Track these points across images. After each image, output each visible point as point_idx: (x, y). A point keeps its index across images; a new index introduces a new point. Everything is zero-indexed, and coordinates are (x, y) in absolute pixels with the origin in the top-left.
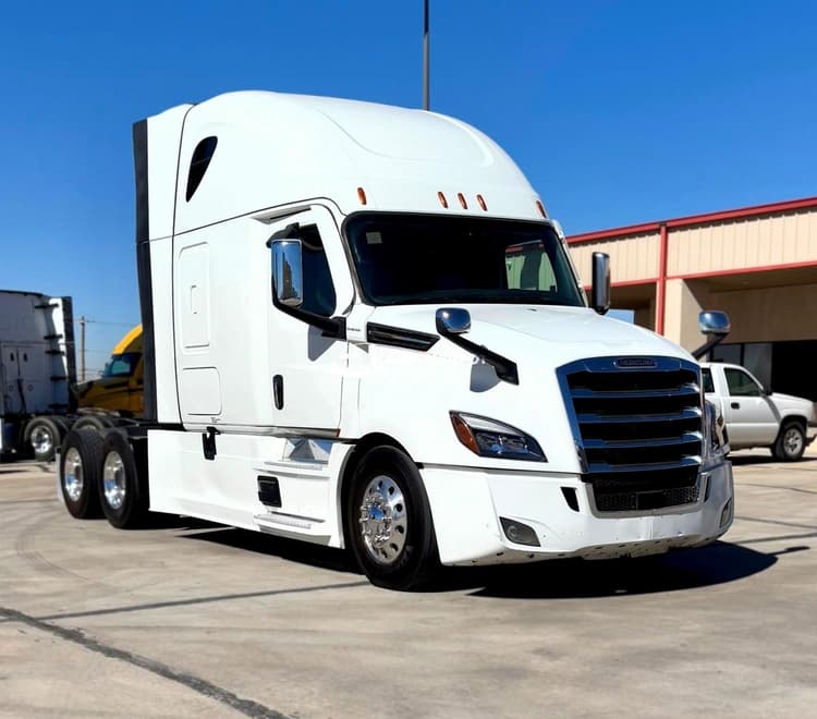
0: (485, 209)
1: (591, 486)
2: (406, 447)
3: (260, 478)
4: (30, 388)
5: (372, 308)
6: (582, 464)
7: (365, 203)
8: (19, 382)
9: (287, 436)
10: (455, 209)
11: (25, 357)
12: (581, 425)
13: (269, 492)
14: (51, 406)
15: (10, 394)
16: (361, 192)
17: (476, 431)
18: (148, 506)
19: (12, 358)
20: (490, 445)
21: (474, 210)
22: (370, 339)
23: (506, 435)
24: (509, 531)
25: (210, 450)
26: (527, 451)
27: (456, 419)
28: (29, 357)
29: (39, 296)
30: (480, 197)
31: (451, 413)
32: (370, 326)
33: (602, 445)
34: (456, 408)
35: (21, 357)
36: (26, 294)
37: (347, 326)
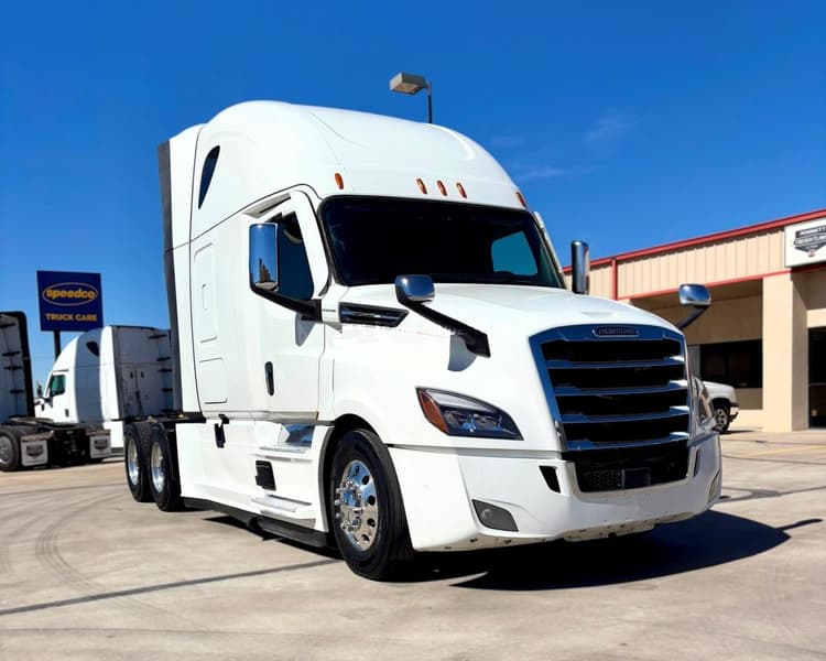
0: (465, 196)
1: (572, 465)
2: (375, 428)
3: (258, 463)
4: (147, 397)
5: (345, 288)
6: (562, 441)
7: (342, 187)
8: (138, 394)
9: (283, 422)
10: (434, 194)
11: (142, 375)
12: (558, 398)
13: (265, 476)
14: (163, 411)
15: (131, 402)
16: (339, 178)
17: (444, 409)
18: (180, 492)
19: (132, 375)
20: (461, 423)
21: (454, 196)
22: (343, 319)
23: (477, 412)
24: (483, 515)
25: (220, 438)
26: (500, 429)
27: (423, 395)
28: (145, 375)
29: (152, 329)
30: (459, 185)
31: (418, 390)
32: (343, 307)
33: (580, 419)
34: (423, 384)
35: (139, 375)
36: (142, 328)
37: (323, 307)
